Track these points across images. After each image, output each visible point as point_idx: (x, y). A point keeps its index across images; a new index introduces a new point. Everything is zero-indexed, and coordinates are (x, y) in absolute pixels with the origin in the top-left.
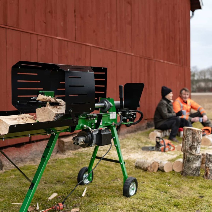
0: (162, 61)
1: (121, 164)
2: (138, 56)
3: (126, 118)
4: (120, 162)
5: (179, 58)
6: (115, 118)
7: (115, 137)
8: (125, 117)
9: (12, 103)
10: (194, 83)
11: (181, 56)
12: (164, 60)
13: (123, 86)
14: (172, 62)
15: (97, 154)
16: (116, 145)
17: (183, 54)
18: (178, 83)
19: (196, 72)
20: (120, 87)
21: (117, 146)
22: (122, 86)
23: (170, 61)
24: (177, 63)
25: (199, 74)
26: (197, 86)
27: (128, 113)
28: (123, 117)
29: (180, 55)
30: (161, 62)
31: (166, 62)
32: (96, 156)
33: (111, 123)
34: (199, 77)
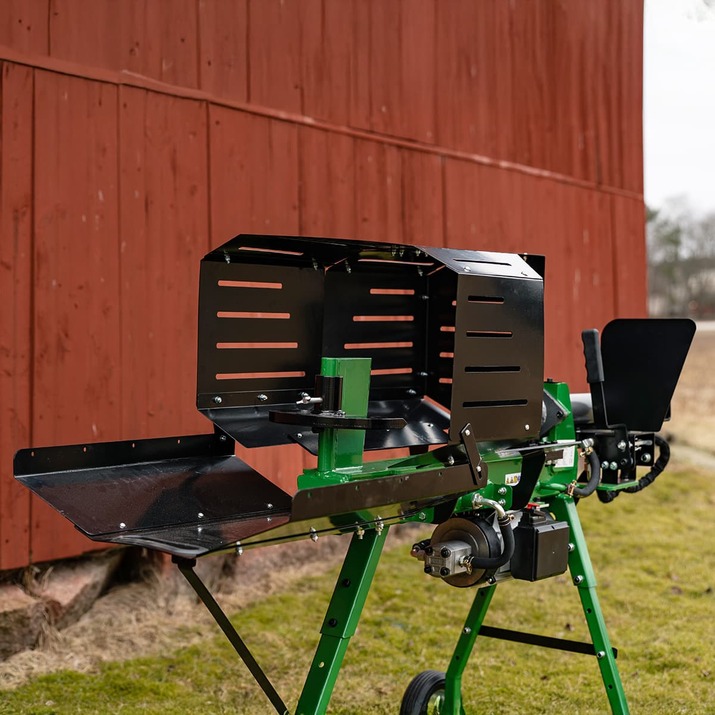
0: (485, 160)
1: (600, 659)
2: (344, 129)
3: (614, 464)
4: (596, 648)
5: (578, 146)
6: (572, 465)
7: (576, 544)
8: (610, 463)
9: (199, 405)
10: (678, 273)
11: (591, 133)
12: (495, 155)
13: (598, 332)
14: (544, 168)
15: (486, 618)
16: (580, 578)
17: (603, 126)
18: (577, 277)
19: (684, 225)
20: (588, 337)
21: (585, 580)
22: (596, 330)
23: (530, 164)
24: (570, 174)
25: (698, 232)
26: (689, 289)
27: (622, 445)
28: (601, 462)
29: (584, 127)
30: (480, 164)
31: (504, 164)
32: (484, 624)
33: (562, 487)
34: (701, 246)
